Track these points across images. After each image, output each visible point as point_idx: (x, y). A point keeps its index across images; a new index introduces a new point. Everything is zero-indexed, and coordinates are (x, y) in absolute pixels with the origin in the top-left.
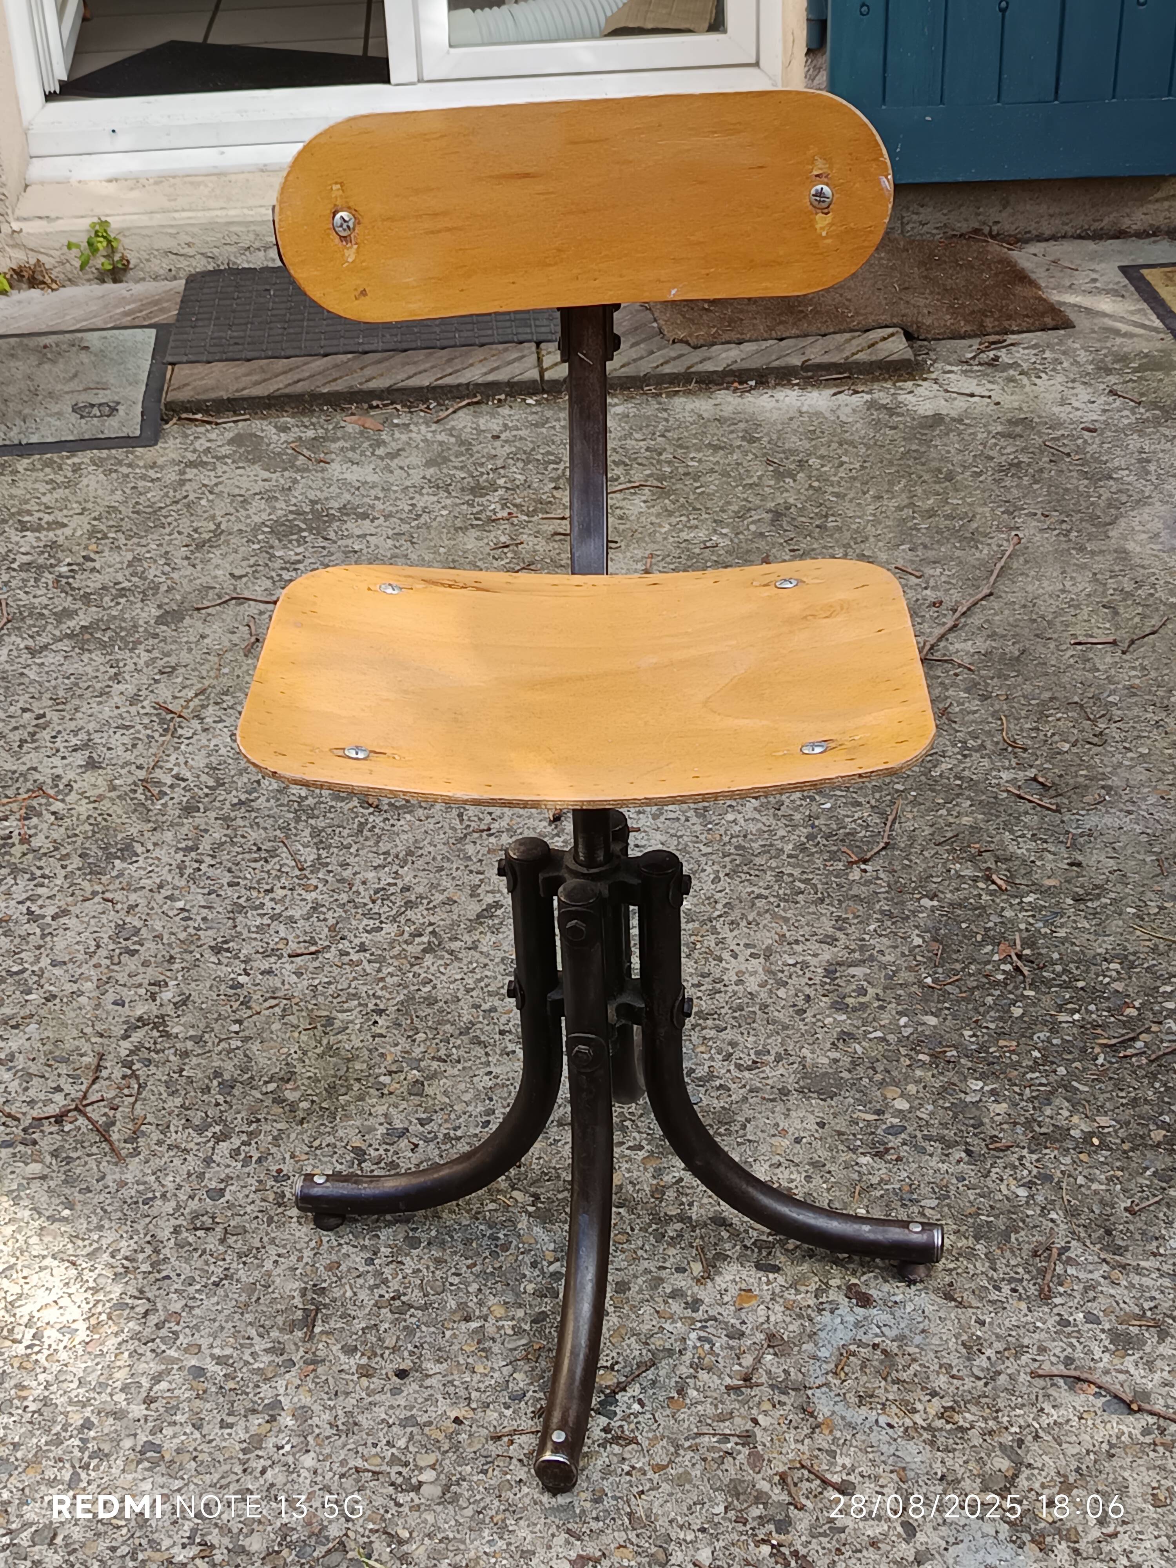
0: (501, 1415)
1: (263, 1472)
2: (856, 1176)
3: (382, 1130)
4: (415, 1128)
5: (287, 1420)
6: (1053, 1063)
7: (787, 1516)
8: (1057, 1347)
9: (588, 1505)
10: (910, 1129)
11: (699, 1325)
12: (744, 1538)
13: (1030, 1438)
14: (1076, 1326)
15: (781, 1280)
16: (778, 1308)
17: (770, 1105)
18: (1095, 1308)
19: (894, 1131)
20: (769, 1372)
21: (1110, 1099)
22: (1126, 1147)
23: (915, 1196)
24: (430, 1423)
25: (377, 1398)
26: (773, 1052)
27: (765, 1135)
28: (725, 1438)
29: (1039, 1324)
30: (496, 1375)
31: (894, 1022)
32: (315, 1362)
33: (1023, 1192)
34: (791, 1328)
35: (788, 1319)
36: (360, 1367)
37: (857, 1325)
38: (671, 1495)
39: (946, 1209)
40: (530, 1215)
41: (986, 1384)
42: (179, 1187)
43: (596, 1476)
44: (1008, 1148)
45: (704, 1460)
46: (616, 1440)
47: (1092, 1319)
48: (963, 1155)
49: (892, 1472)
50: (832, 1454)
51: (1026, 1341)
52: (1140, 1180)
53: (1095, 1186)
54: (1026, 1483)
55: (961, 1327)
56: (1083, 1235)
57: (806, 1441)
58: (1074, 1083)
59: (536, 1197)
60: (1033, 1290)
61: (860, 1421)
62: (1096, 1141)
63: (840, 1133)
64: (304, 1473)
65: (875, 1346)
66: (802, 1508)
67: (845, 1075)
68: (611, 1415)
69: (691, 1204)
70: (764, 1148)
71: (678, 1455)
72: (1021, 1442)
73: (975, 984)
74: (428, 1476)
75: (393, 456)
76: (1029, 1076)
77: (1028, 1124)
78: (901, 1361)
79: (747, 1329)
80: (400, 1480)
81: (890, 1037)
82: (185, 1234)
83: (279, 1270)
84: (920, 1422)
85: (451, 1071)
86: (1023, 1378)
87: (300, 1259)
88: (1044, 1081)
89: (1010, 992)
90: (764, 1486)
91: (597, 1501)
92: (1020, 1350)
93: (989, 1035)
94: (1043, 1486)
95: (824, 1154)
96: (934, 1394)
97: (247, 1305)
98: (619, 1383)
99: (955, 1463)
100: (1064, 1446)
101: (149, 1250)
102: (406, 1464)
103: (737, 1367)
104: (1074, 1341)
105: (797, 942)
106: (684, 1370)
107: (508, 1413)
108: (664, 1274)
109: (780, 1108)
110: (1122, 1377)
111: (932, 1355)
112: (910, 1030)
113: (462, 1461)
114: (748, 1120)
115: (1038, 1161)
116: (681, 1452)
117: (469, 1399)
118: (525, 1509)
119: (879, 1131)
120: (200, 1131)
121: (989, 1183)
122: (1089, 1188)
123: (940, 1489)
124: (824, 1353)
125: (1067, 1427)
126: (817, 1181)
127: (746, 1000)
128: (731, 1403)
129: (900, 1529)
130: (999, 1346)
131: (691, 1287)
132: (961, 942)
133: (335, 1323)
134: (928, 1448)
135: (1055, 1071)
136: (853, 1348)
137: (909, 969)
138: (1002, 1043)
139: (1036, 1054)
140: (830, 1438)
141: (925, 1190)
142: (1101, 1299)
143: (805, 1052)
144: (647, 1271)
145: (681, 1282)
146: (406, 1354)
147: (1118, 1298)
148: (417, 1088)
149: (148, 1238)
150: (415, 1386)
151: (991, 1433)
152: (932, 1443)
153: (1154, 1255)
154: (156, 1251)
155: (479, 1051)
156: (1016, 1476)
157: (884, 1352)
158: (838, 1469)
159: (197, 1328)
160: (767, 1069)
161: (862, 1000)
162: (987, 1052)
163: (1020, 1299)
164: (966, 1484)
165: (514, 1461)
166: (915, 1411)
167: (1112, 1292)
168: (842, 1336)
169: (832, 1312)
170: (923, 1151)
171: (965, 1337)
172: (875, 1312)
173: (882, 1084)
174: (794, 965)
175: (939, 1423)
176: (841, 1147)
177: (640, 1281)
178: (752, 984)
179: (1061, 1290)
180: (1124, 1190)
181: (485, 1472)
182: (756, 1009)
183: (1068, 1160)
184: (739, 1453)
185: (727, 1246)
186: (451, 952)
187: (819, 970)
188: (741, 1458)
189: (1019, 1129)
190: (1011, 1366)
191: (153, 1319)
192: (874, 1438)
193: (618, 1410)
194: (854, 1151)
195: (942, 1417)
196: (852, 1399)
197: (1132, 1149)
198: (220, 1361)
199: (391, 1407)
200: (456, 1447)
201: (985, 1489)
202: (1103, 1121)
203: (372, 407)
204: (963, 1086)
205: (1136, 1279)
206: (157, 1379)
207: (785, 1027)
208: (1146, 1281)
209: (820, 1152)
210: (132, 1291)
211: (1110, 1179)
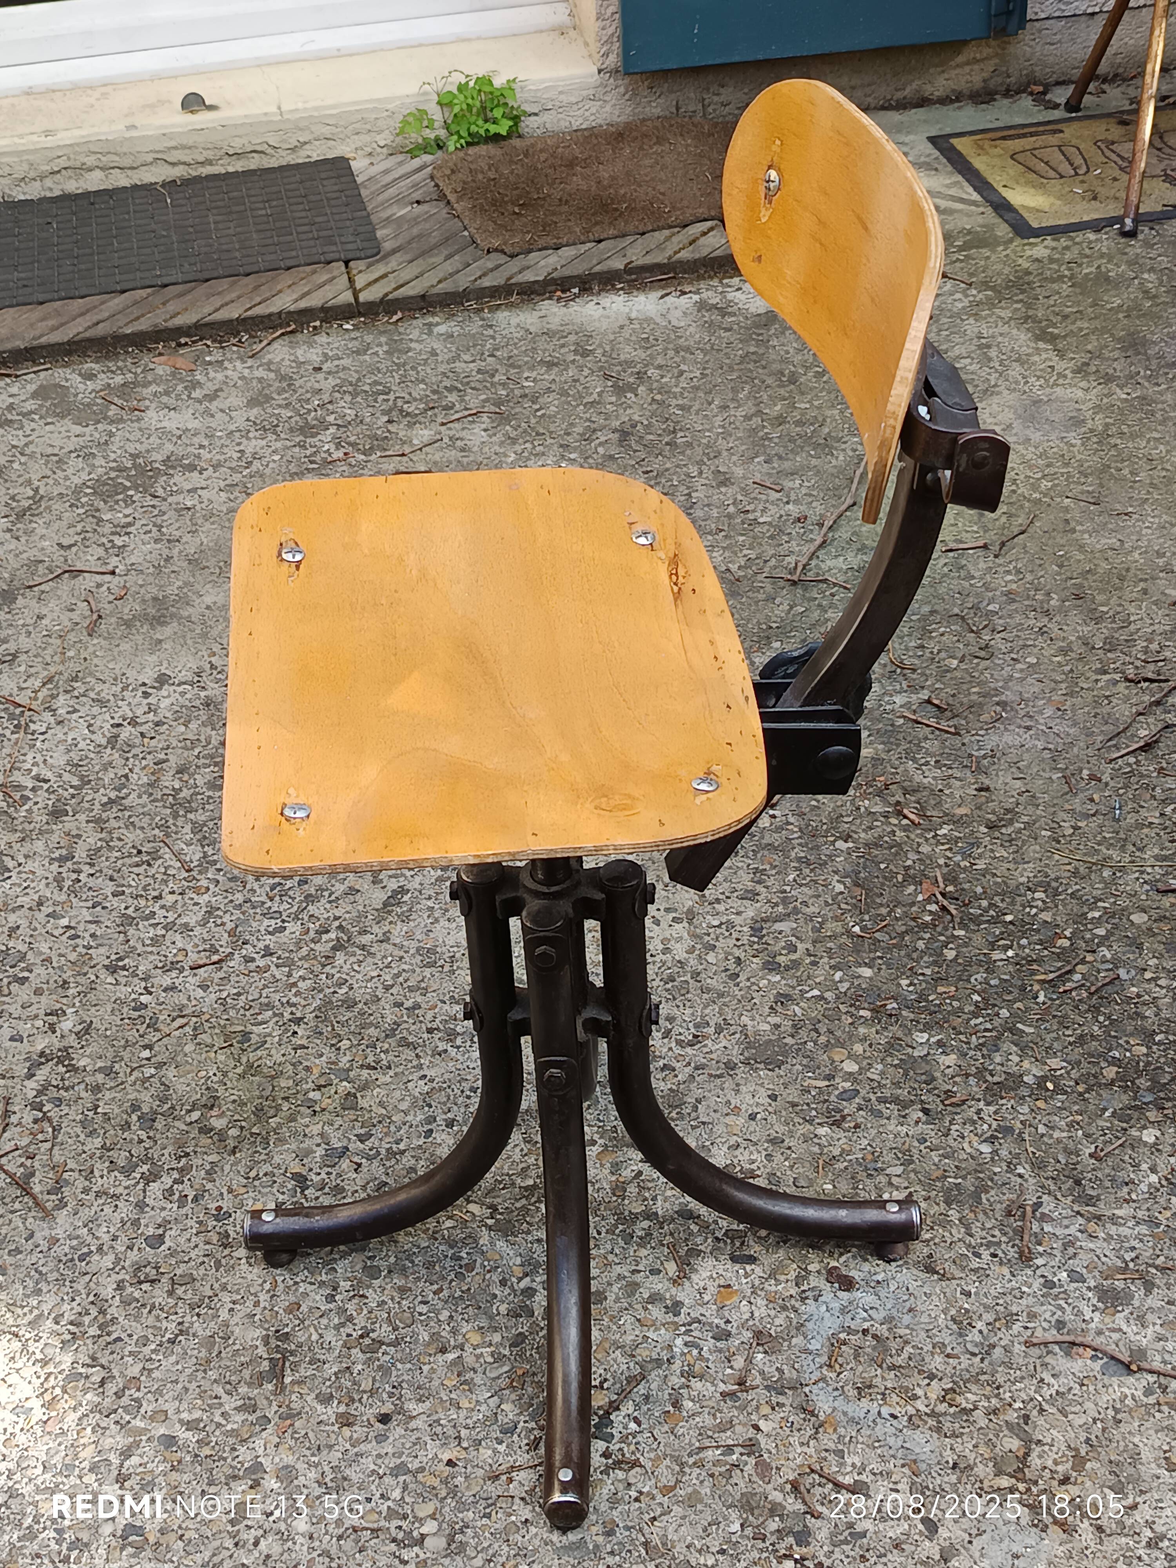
0: (495, 1451)
1: (256, 1544)
2: (816, 1149)
3: (320, 1152)
4: (355, 1146)
5: (271, 1483)
6: (994, 1005)
7: (805, 1526)
8: (1046, 1312)
9: (600, 1539)
10: (863, 1092)
11: (683, 1329)
12: (765, 1555)
13: (1035, 1413)
14: (1061, 1286)
15: (758, 1271)
16: (761, 1302)
17: (718, 1081)
18: (1077, 1264)
19: (847, 1096)
20: (762, 1373)
21: (1057, 1039)
22: (1081, 1088)
23: (879, 1165)
24: (422, 1470)
25: (363, 1447)
26: (712, 1023)
27: (718, 1115)
28: (729, 1449)
29: (1024, 1289)
30: (483, 1408)
31: (829, 978)
32: (290, 1415)
33: (986, 1148)
34: (778, 1322)
35: (772, 1313)
36: (339, 1416)
37: (843, 1310)
38: (684, 1518)
39: (912, 1175)
40: (490, 1228)
41: (982, 1360)
42: (115, 1238)
43: (604, 1507)
44: (964, 1102)
45: (712, 1476)
46: (618, 1464)
47: (1075, 1277)
48: (921, 1114)
49: (903, 1466)
50: (840, 1454)
51: (1014, 1309)
52: (1101, 1123)
53: (1057, 1134)
54: (1038, 1462)
55: (948, 1301)
56: (1052, 1187)
57: (812, 1443)
58: (1019, 1025)
59: (494, 1208)
60: (1012, 1253)
61: (862, 1415)
62: (1050, 1086)
63: (794, 1105)
64: (300, 1540)
65: (865, 1332)
66: (818, 1516)
67: (789, 1040)
68: (608, 1438)
69: (654, 1199)
70: (719, 1129)
71: (684, 1473)
72: (1026, 1418)
73: (904, 928)
74: (430, 1527)
75: (212, 397)
76: (972, 1022)
77: (980, 1073)
78: (894, 1345)
79: (732, 1328)
80: (401, 1535)
81: (829, 995)
82: (130, 1290)
83: (236, 1319)
84: (923, 1408)
85: (383, 1079)
86: (1018, 1348)
87: (257, 1304)
88: (989, 1026)
89: (941, 934)
90: (777, 1497)
91: (610, 1533)
92: (1010, 1319)
93: (927, 982)
94: (1056, 1463)
95: (781, 1129)
96: (932, 1377)
97: (208, 1361)
98: (611, 1403)
99: (966, 1447)
100: (1071, 1417)
101: (94, 1312)
102: (405, 1517)
103: (729, 1371)
104: (1062, 1302)
105: (718, 901)
106: (676, 1381)
107: (502, 1448)
108: (638, 1278)
109: (729, 1084)
110: (1115, 1336)
111: (923, 1334)
112: (846, 985)
113: (462, 1506)
114: (699, 1101)
115: (995, 1113)
116: (687, 1470)
117: (458, 1438)
118: (536, 1551)
119: (833, 1098)
120: (126, 1172)
121: (951, 1142)
122: (1051, 1136)
123: (953, 1478)
124: (815, 1345)
125: (1070, 1396)
126: (778, 1158)
127: (676, 970)
128: (729, 1411)
129: (921, 1527)
130: (989, 1317)
131: (668, 1290)
132: (883, 884)
133: (305, 1371)
134: (935, 1435)
135: (998, 1014)
136: (843, 1336)
137: (836, 919)
138: (940, 989)
139: (976, 997)
140: (835, 1437)
141: (888, 1157)
142: (1082, 1255)
143: (745, 1020)
144: (620, 1277)
145: (658, 1285)
146: (385, 1396)
147: (1098, 1252)
148: (350, 1101)
149: (91, 1298)
150: (400, 1431)
151: (995, 1412)
152: (938, 1430)
153: (1127, 1201)
154: (102, 1312)
155: (408, 1054)
156: (1027, 1454)
157: (875, 1336)
158: (849, 1469)
159: (159, 1392)
160: (709, 1042)
161: (793, 957)
162: (927, 1001)
163: (1001, 1264)
164: (980, 1470)
165: (517, 1500)
166: (915, 1397)
167: (1091, 1246)
168: (830, 1324)
169: (816, 1300)
170: (879, 1114)
171: (953, 1312)
172: (859, 1294)
173: (827, 1046)
174: (719, 926)
175: (942, 1408)
176: (797, 1120)
177: (615, 1288)
178: (679, 951)
179: (1041, 1249)
180: (1087, 1136)
181: (488, 1516)
182: (688, 977)
183: (1025, 1109)
184: (746, 1464)
185: (699, 1240)
186: (363, 948)
187: (745, 929)
188: (749, 1469)
189: (972, 1081)
190: (1004, 1337)
191: (111, 1388)
192: (879, 1431)
193: (614, 1431)
194: (810, 1122)
195: (944, 1400)
196: (853, 1393)
197: (1088, 1091)
198: (190, 1425)
199: (379, 1456)
200: (453, 1492)
201: (999, 1473)
202: (1054, 1063)
203: (180, 345)
204: (908, 1040)
205: (1113, 1230)
206: (126, 1454)
207: (721, 995)
208: (1124, 1231)
209: (776, 1128)
210: (84, 1358)
211: (1070, 1125)
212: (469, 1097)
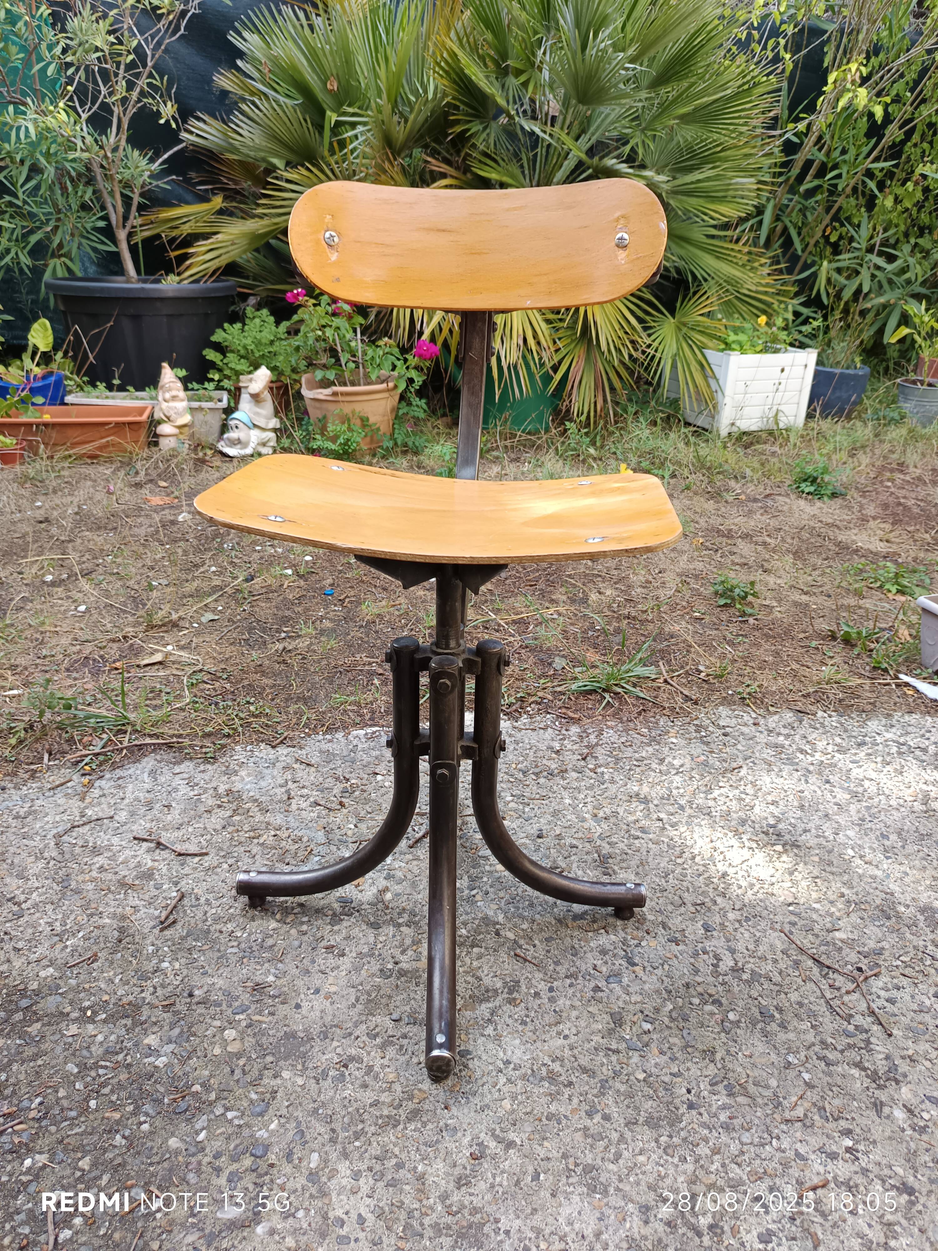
2: (280, 965)
3: (625, 980)
4: (602, 984)
8: (187, 870)
10: (230, 1012)
14: (170, 882)
17: (336, 1023)
19: (242, 1010)
23: (241, 954)
24: (517, 818)
25: (548, 827)
26: (330, 1080)
27: (342, 992)
28: (371, 819)
29: (191, 881)
31: (212, 1135)
33: (165, 964)
36: (564, 839)
39: (223, 948)
41: (233, 849)
42: (736, 930)
44: (160, 1002)
47: (158, 887)
48: (197, 992)
49: (291, 812)
50: (319, 816)
51: (202, 873)
52: (74, 981)
53: (110, 973)
56: (137, 937)
57: (331, 821)
59: (497, 934)
60: (186, 902)
61: (303, 829)
62: (89, 1013)
63: (284, 1001)
65: (288, 863)
67: (270, 1060)
70: (343, 982)
78: (275, 858)
88: (101, 1072)
95: (299, 983)
96: (262, 844)
97: (642, 864)
104: (175, 873)
108: (408, 891)
109: (328, 1019)
110: (157, 858)
114: (354, 1006)
115: (142, 991)
119: (254, 1008)
121: (185, 971)
122: (115, 973)
131: (392, 885)
134: (271, 822)
135: (85, 1086)
138: (119, 1115)
139: (93, 1104)
140: (320, 822)
141: (234, 959)
142: (147, 897)
143: (301, 1083)
144: (419, 892)
145: (397, 887)
151: (237, 831)
156: (232, 814)
157: (284, 861)
158: (317, 811)
162: (137, 1105)
163: (196, 895)
164: (257, 808)
166: (274, 835)
167: (138, 902)
170: (225, 992)
173: (241, 1054)
175: (263, 831)
176: (286, 989)
179: (169, 901)
180: (90, 973)
182: (342, 1135)
183: (120, 992)
185: (370, 910)
189: (144, 1018)
190: (216, 860)
192: (297, 824)
194: (277, 988)
196: (305, 838)
197: (64, 1008)
204: (173, 1060)
209: (302, 983)
210: (712, 867)
211: (96, 980)
212: (527, 1016)
